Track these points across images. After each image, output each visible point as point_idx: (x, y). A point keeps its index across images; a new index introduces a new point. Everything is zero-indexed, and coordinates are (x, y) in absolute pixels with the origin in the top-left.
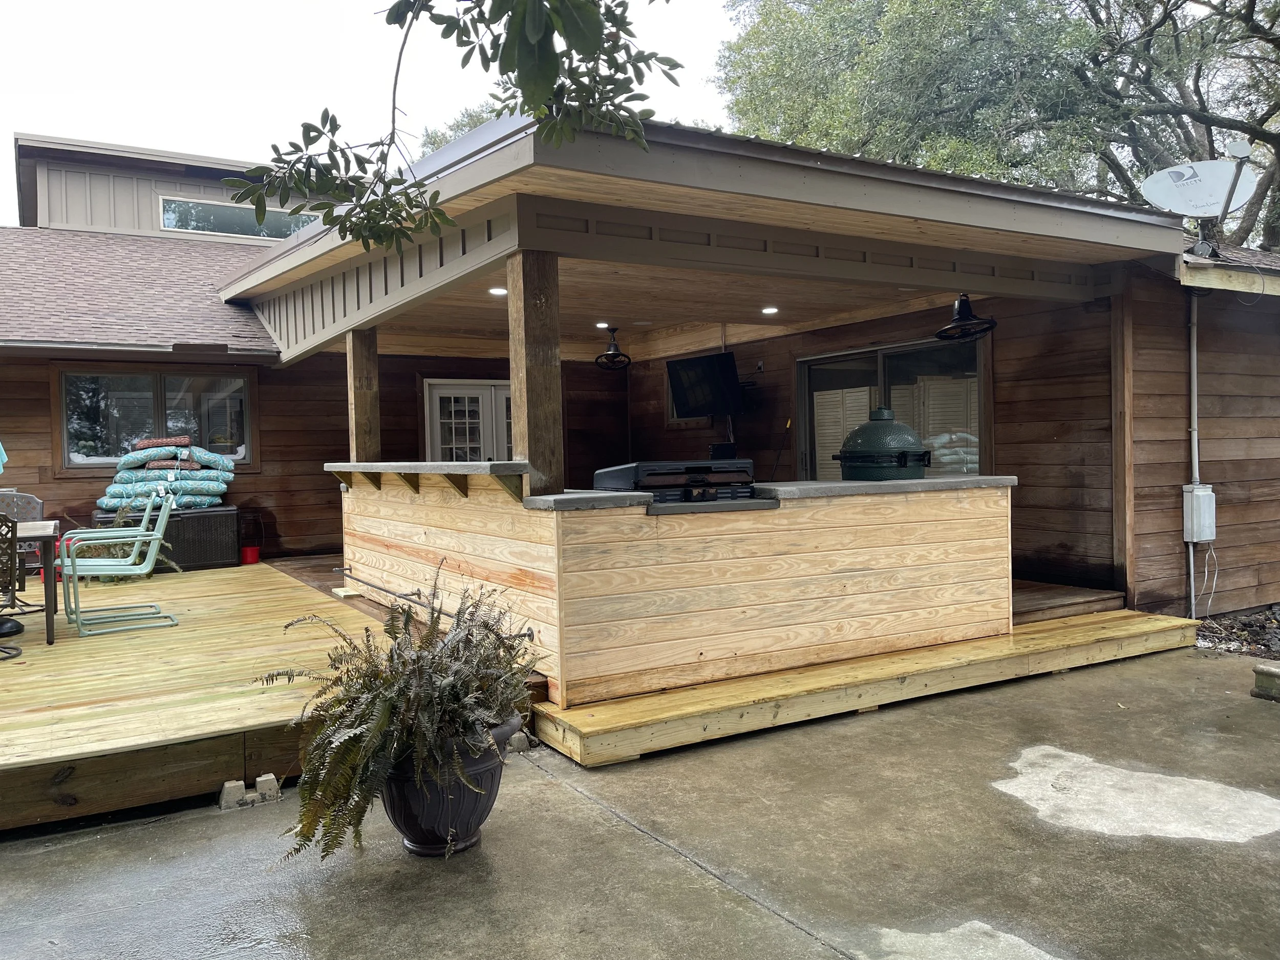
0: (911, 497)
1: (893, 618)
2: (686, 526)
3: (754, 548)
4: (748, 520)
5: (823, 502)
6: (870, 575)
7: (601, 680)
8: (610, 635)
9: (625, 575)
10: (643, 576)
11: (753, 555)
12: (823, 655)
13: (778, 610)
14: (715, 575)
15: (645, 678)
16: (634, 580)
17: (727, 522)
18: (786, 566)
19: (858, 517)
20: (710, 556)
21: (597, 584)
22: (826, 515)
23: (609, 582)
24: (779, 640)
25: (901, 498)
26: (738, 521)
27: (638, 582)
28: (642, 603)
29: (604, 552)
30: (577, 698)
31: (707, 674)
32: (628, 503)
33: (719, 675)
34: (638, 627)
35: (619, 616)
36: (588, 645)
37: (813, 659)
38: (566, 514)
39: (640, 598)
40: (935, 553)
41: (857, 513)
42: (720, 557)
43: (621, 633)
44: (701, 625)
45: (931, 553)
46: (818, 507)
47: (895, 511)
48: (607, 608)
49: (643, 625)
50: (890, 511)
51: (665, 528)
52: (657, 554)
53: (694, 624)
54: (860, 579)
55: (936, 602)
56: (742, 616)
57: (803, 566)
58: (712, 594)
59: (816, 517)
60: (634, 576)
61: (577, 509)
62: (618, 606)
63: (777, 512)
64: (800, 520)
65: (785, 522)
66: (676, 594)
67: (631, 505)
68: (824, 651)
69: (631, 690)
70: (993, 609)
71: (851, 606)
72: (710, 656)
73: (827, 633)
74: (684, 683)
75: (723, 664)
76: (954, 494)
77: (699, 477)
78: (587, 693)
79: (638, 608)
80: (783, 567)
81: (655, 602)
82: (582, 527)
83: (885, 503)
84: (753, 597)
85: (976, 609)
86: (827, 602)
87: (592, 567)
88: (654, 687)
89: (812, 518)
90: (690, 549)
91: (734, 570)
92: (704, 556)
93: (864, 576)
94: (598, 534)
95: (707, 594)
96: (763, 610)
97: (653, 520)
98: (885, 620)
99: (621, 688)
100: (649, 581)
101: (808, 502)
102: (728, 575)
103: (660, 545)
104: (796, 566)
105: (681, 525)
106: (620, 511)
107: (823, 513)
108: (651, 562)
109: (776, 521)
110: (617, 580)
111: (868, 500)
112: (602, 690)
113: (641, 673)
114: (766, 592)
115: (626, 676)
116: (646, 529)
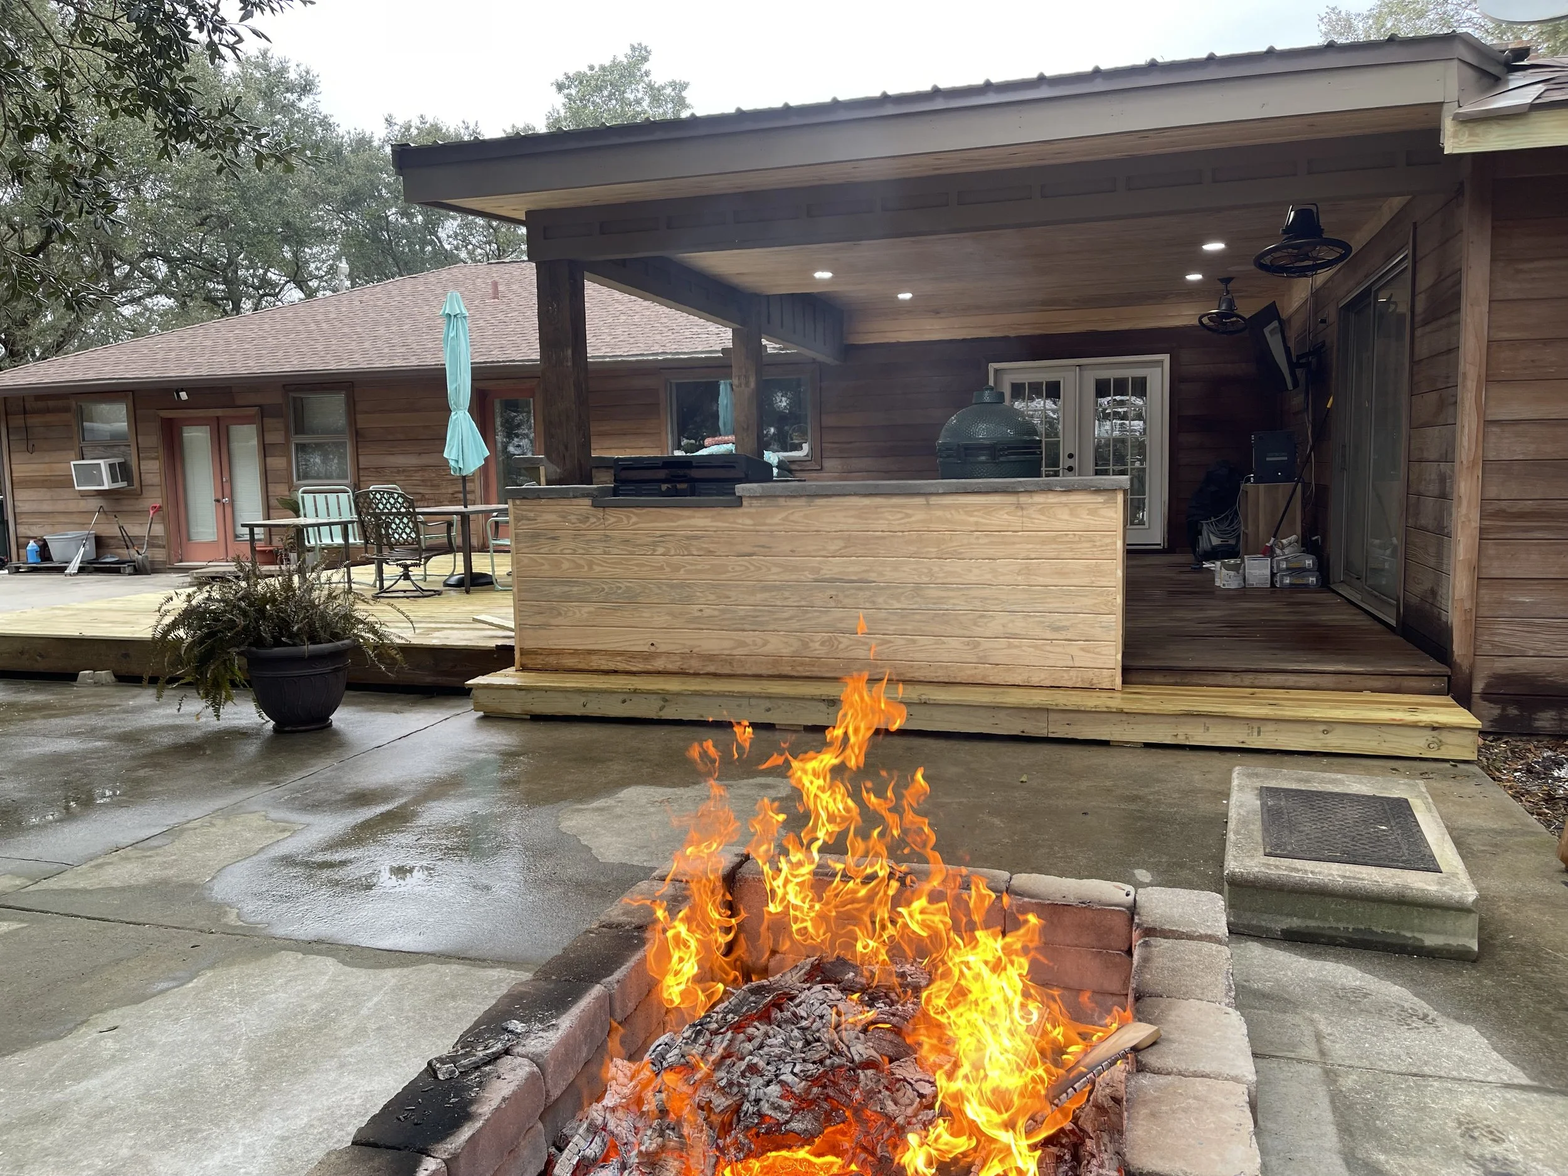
0: (934, 500)
1: (903, 642)
2: (634, 519)
3: (712, 547)
4: (706, 517)
5: (801, 502)
6: (868, 589)
7: (551, 652)
8: (560, 614)
9: (573, 561)
10: (591, 564)
11: (710, 553)
12: (799, 668)
13: (742, 613)
14: (668, 569)
15: (593, 657)
16: (583, 567)
17: (680, 517)
18: (752, 568)
19: (851, 520)
20: (660, 550)
21: (546, 567)
22: (806, 516)
23: (557, 564)
24: (742, 644)
25: (920, 501)
26: (694, 517)
27: (586, 568)
28: (589, 589)
29: (553, 538)
30: (530, 663)
31: (659, 664)
32: (571, 494)
33: (671, 667)
34: (586, 610)
35: (567, 598)
36: (539, 619)
37: (787, 670)
38: (518, 502)
39: (589, 584)
40: (976, 571)
41: (852, 517)
42: (673, 552)
43: (570, 614)
44: (652, 617)
45: (970, 571)
46: (793, 507)
47: (908, 516)
48: (558, 590)
49: (592, 609)
50: (899, 516)
51: (613, 520)
52: (604, 544)
53: (644, 615)
54: (853, 591)
55: (978, 631)
56: (699, 614)
57: (775, 570)
58: (664, 588)
59: (791, 518)
60: (582, 562)
61: (524, 498)
62: (566, 589)
63: (740, 510)
64: (768, 521)
65: (749, 522)
66: (624, 585)
67: (575, 497)
68: (802, 664)
69: (581, 666)
70: (1083, 653)
71: (842, 620)
72: (663, 648)
73: (805, 645)
74: (634, 669)
75: (677, 658)
76: (1011, 499)
77: (681, 472)
78: (539, 661)
79: (587, 593)
80: (748, 568)
81: (603, 589)
82: (532, 514)
83: (893, 506)
84: (712, 597)
85: (1048, 648)
86: (807, 612)
87: (542, 551)
88: (602, 668)
89: (785, 519)
90: (639, 542)
91: (689, 567)
92: (654, 550)
93: (860, 589)
94: (547, 522)
95: (659, 588)
96: (723, 611)
97: (600, 513)
98: (890, 642)
99: (570, 662)
100: (597, 569)
101: (782, 501)
102: (682, 571)
103: (607, 536)
104: (764, 569)
105: (629, 518)
106: (566, 502)
107: (802, 514)
108: (598, 551)
109: (740, 521)
110: (566, 565)
111: (866, 501)
112: (553, 661)
113: (590, 652)
114: (728, 593)
115: (575, 653)
116: (593, 520)
